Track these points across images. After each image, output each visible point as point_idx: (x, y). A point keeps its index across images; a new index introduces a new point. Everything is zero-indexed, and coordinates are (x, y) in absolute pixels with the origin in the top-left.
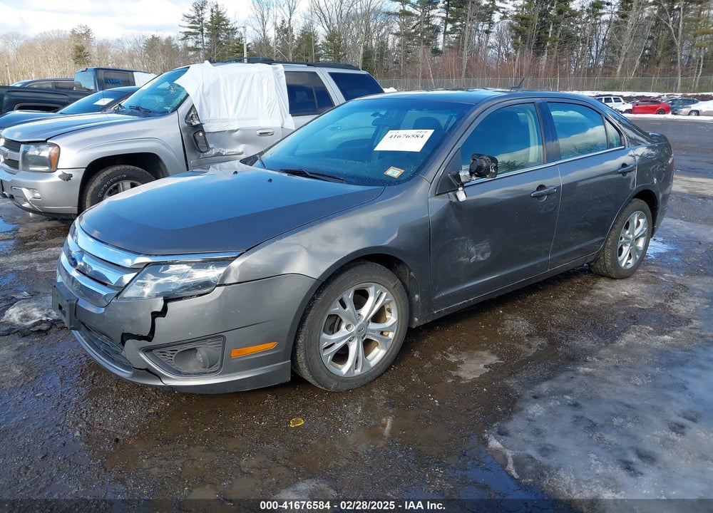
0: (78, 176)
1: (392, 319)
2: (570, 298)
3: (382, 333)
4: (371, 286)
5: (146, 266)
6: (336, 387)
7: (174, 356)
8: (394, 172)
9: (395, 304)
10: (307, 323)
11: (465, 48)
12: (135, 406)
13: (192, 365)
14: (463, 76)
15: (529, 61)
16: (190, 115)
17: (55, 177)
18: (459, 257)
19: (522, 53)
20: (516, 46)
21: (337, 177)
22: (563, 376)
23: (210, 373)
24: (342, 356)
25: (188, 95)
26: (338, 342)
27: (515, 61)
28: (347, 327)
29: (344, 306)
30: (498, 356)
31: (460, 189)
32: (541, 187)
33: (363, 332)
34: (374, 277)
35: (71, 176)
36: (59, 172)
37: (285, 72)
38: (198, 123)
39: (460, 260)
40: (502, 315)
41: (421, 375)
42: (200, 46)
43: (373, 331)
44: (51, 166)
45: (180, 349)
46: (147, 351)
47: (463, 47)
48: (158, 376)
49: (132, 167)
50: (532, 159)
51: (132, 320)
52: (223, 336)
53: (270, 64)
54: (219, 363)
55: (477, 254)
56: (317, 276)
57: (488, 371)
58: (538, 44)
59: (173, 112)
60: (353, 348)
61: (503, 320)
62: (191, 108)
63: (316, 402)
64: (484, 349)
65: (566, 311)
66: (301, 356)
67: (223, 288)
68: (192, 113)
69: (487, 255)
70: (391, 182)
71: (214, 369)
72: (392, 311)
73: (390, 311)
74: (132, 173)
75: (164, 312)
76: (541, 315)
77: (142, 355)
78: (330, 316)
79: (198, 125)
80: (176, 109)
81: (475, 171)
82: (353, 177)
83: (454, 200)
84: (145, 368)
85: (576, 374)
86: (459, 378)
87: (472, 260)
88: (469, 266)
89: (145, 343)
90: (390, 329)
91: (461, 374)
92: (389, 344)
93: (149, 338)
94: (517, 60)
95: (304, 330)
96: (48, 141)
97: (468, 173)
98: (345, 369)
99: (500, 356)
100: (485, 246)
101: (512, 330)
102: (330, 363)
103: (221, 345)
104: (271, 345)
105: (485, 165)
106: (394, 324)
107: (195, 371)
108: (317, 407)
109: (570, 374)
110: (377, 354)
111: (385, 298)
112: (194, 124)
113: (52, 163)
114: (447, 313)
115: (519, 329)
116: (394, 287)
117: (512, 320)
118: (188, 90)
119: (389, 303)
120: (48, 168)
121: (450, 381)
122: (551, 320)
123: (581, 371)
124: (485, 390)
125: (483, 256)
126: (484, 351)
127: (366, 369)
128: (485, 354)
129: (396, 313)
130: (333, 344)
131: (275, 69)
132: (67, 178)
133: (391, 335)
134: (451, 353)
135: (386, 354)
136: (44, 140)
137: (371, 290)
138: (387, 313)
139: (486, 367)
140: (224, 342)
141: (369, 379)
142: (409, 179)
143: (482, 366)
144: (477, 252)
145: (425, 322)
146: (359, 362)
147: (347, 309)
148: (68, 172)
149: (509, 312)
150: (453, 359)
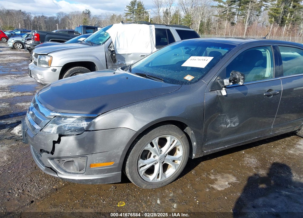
0: (59, 70)
1: (180, 153)
2: (282, 148)
3: (174, 161)
4: (168, 136)
5: (54, 117)
6: (146, 187)
7: (63, 163)
8: (189, 78)
9: (182, 147)
10: (131, 154)
11: (247, 22)
12: (48, 184)
13: (72, 169)
14: (245, 35)
15: (277, 29)
16: (110, 46)
17: (50, 70)
18: (221, 124)
19: (274, 25)
20: (271, 22)
21: (160, 78)
22: (273, 195)
23: (80, 174)
24: (150, 171)
25: (110, 37)
26: (148, 164)
27: (270, 29)
28: (154, 157)
29: (153, 146)
30: (237, 178)
31: (224, 89)
32: (270, 90)
33: (162, 160)
34: (170, 132)
35: (56, 70)
36: (52, 68)
37: (155, 29)
38: (113, 49)
39: (221, 126)
40: (244, 154)
41: (193, 185)
42: (132, 19)
43: (169, 160)
44: (49, 65)
45: (66, 160)
46: (52, 159)
47: (246, 22)
48: (56, 172)
49: (83, 67)
50: (267, 75)
51: (45, 144)
52: (87, 157)
53: (149, 25)
54: (84, 169)
55: (231, 123)
56: (137, 130)
57: (230, 187)
58: (282, 22)
59: (102, 44)
60: (157, 168)
61: (244, 157)
62: (111, 43)
63: (135, 193)
64: (230, 173)
65: (280, 156)
66: (127, 170)
67: (87, 132)
68: (111, 45)
69: (237, 124)
70: (187, 82)
71: (82, 172)
72: (180, 150)
73: (179, 150)
74: (83, 70)
75: (59, 141)
76: (265, 157)
77: (49, 161)
78: (145, 151)
79: (113, 50)
80: (104, 43)
81: (232, 80)
82: (168, 79)
83: (220, 94)
84: (50, 167)
85: (281, 195)
86: (213, 188)
87: (228, 126)
88: (226, 129)
89: (50, 155)
90: (179, 159)
91: (215, 186)
92: (177, 167)
93: (52, 153)
94: (271, 29)
95: (129, 157)
96: (48, 54)
97: (228, 81)
98: (151, 178)
99: (238, 179)
100: (236, 119)
101: (248, 163)
102: (143, 174)
103: (86, 161)
104: (111, 164)
105: (237, 77)
106: (181, 157)
107: (73, 172)
108: (134, 197)
109: (277, 195)
110: (171, 171)
111: (176, 143)
112: (111, 50)
113: (49, 64)
114: (211, 153)
115: (251, 163)
116: (182, 138)
117: (249, 157)
118: (110, 35)
119: (178, 146)
120: (47, 66)
121: (208, 190)
122: (270, 160)
123: (283, 194)
124: (226, 198)
125: (234, 124)
126: (230, 174)
127: (164, 179)
128: (230, 176)
129: (182, 152)
130: (146, 165)
131: (151, 27)
132: (55, 70)
133: (179, 162)
134: (212, 173)
135: (175, 172)
136: (47, 54)
137: (168, 139)
138: (177, 150)
139: (229, 184)
140: (87, 159)
141: (165, 184)
142: (196, 82)
143: (227, 183)
144: (231, 122)
145: (199, 157)
146: (160, 175)
147: (154, 148)
148: (55, 68)
149: (248, 153)
150: (212, 177)
